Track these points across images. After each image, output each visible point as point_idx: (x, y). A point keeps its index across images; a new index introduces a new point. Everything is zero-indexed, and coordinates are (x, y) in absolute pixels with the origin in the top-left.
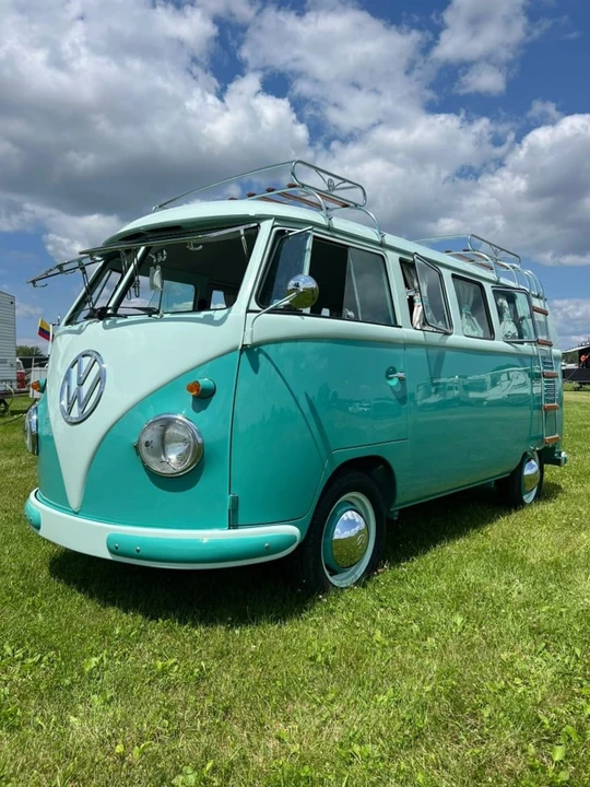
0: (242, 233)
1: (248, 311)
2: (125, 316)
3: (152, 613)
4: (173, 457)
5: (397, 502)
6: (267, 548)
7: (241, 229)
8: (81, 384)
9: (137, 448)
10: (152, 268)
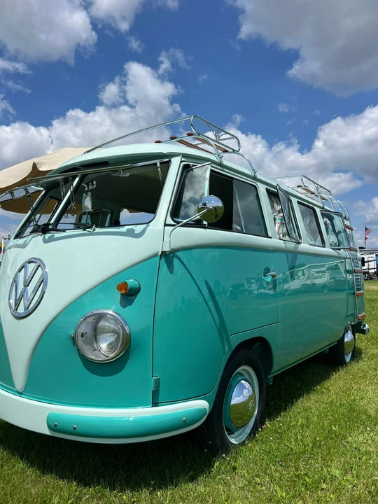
0: (158, 165)
1: (166, 225)
2: (64, 231)
3: (85, 482)
4: (104, 346)
5: (273, 370)
6: (185, 421)
7: (158, 162)
8: (27, 285)
9: (74, 339)
10: (84, 195)
